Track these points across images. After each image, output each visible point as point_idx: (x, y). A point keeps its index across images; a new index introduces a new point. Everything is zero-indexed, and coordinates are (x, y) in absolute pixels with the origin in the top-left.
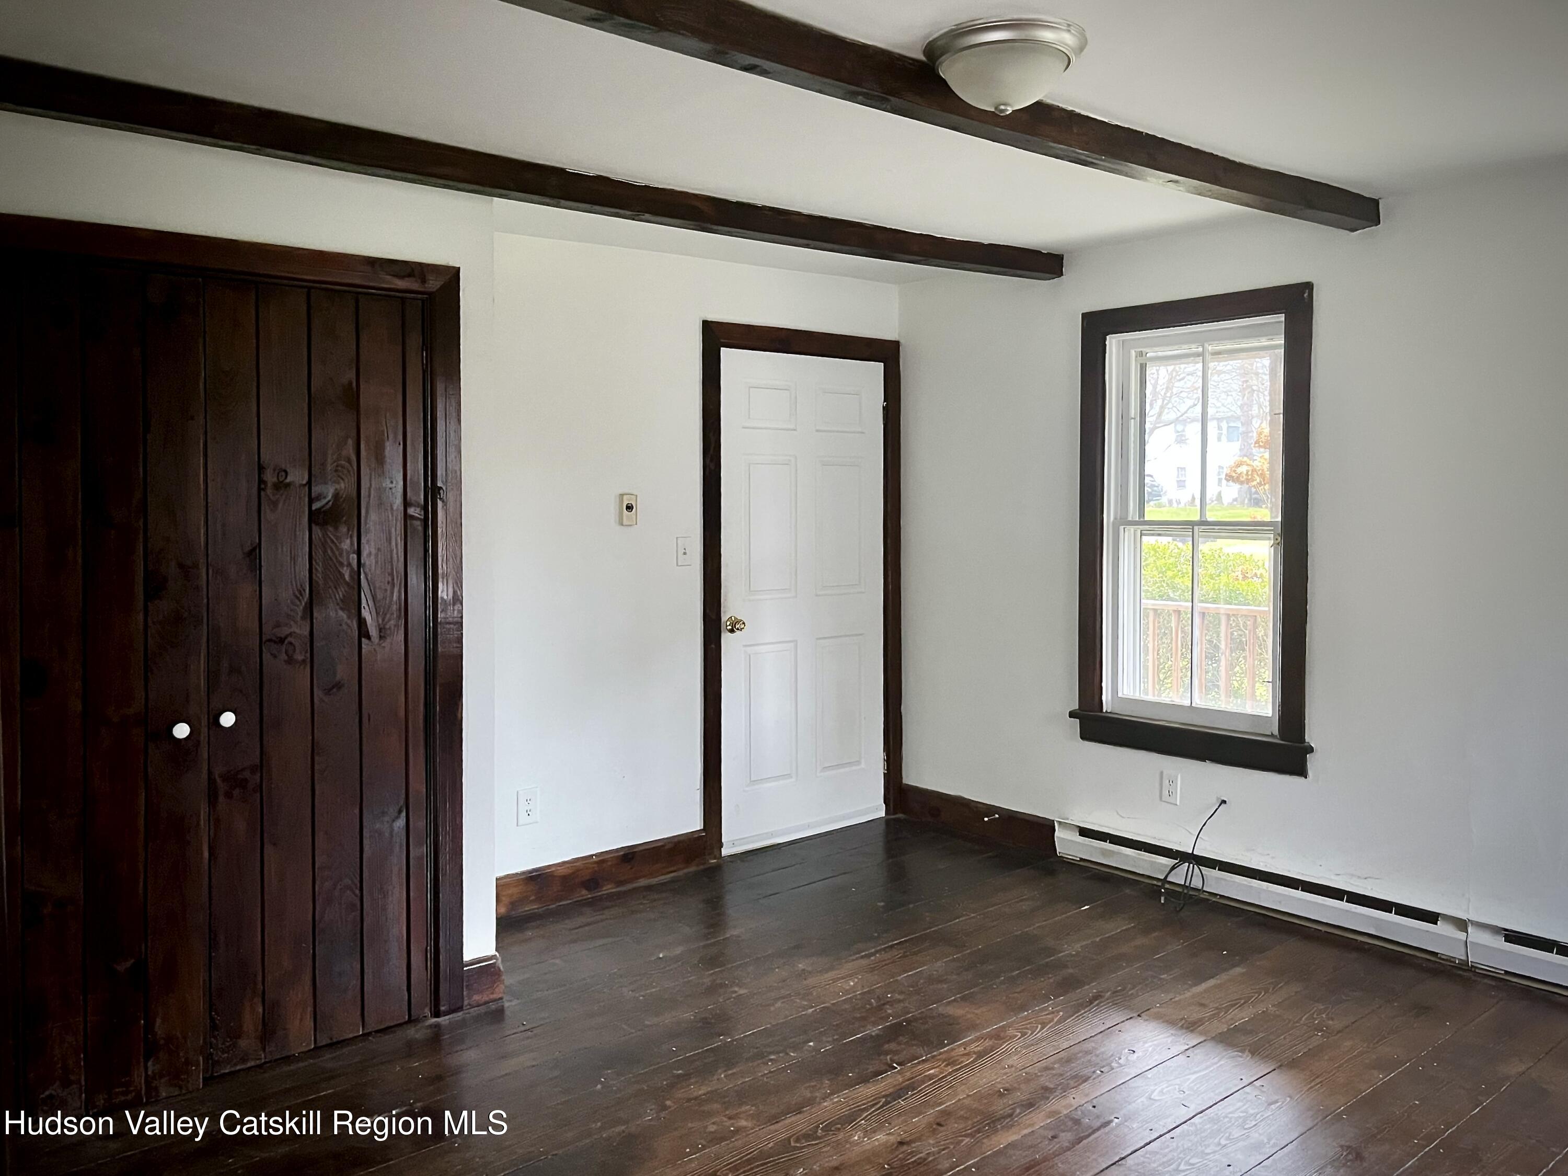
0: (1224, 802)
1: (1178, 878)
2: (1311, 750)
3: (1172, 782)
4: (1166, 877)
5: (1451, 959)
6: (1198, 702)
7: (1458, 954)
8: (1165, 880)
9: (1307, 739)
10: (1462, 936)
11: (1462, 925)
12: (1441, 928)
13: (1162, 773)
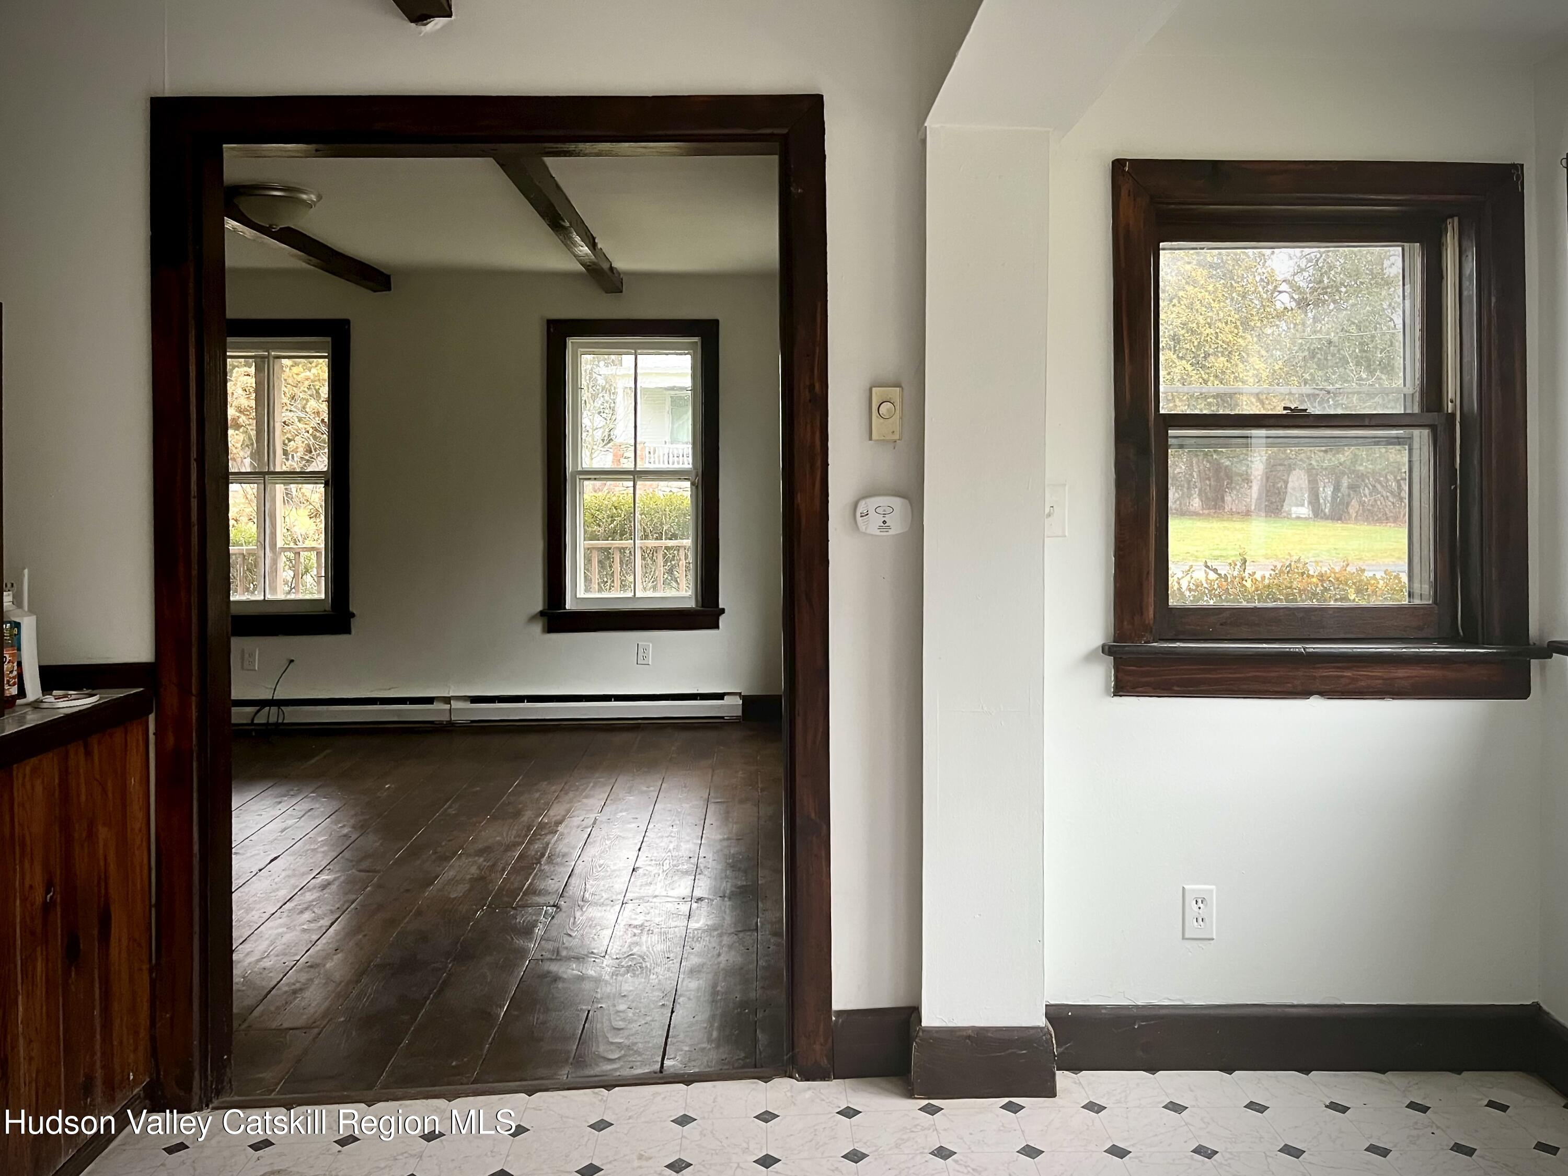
0: (292, 661)
1: (261, 719)
2: (353, 615)
3: (252, 655)
4: (253, 720)
5: (441, 723)
6: (269, 597)
7: (445, 718)
8: (252, 724)
9: (351, 609)
10: (448, 707)
11: (447, 700)
12: (437, 706)
13: (243, 651)
